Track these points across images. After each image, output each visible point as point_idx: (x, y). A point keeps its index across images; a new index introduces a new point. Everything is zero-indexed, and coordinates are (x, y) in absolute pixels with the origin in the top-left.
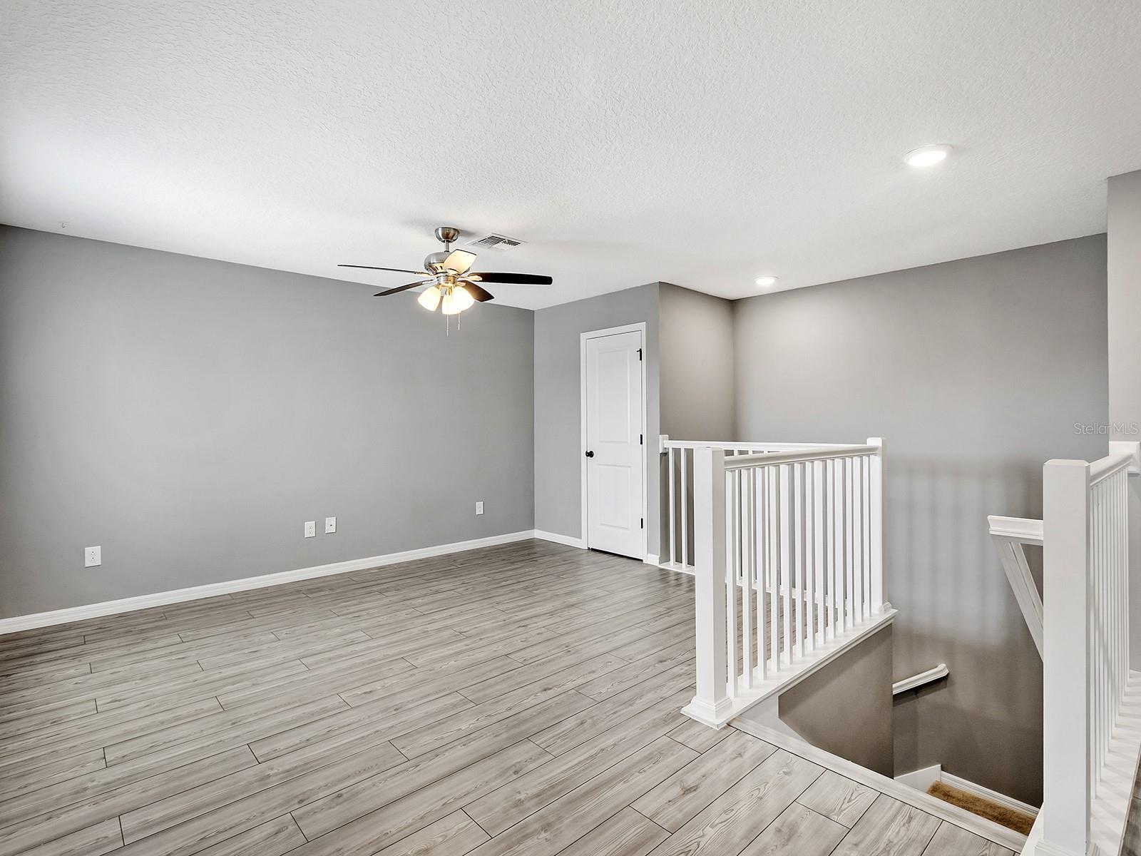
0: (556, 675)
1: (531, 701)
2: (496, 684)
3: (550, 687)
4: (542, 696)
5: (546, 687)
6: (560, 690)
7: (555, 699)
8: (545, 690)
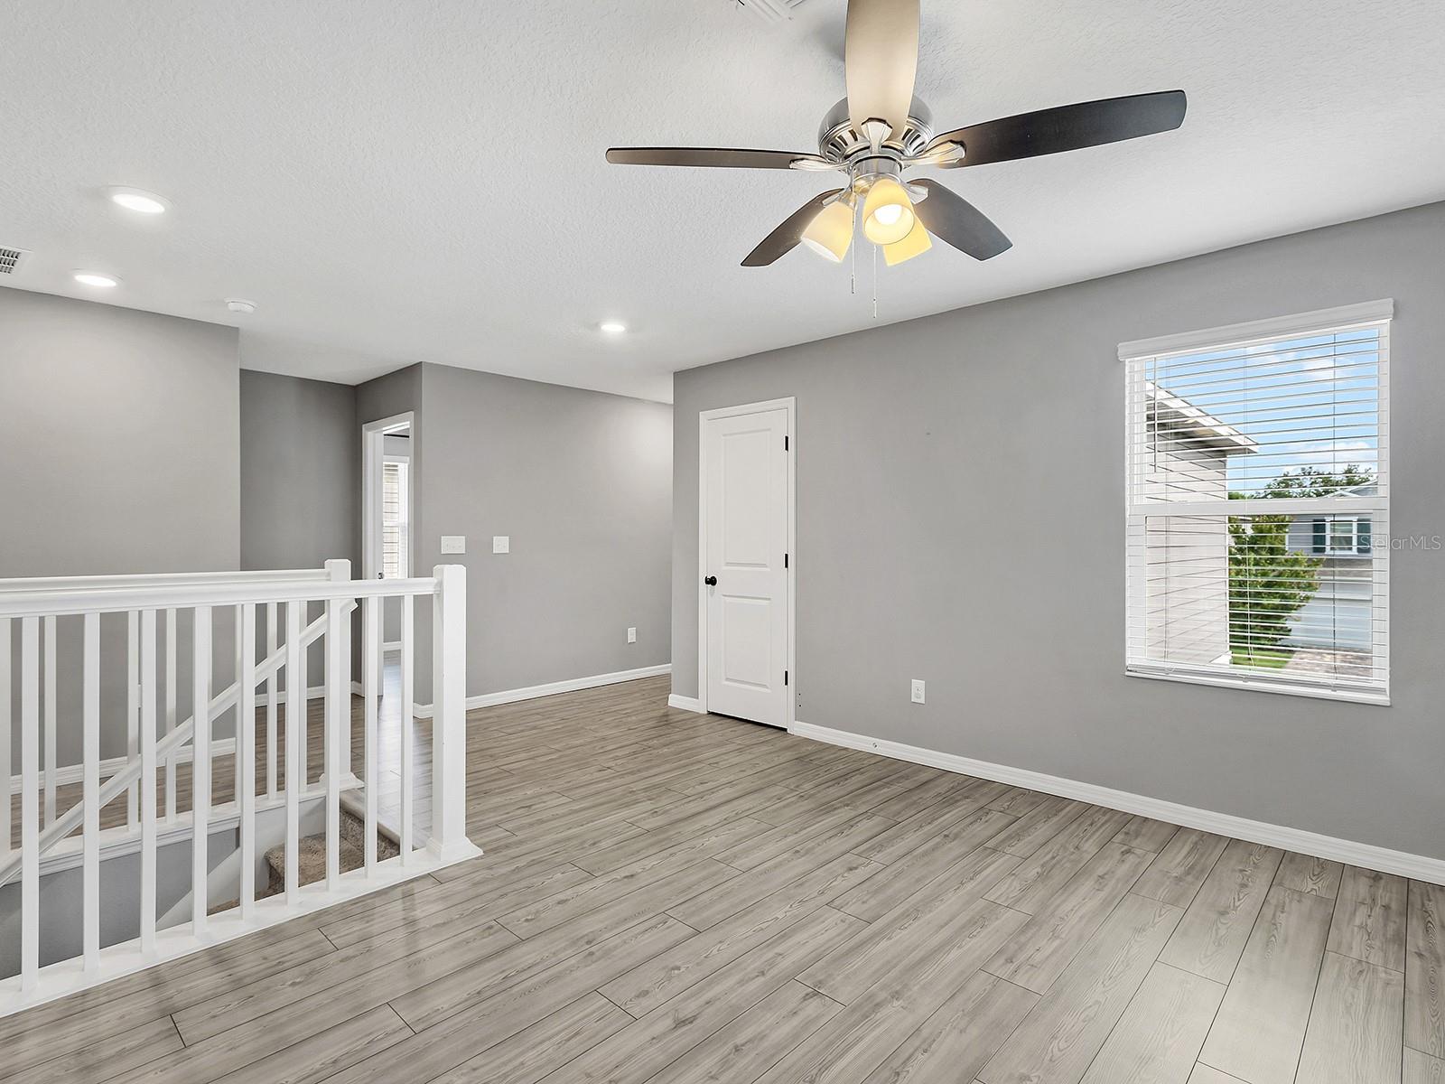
0: (616, 896)
1: (649, 863)
2: (698, 883)
3: (626, 880)
4: (636, 868)
5: (630, 880)
6: (615, 875)
7: (619, 866)
8: (632, 876)
